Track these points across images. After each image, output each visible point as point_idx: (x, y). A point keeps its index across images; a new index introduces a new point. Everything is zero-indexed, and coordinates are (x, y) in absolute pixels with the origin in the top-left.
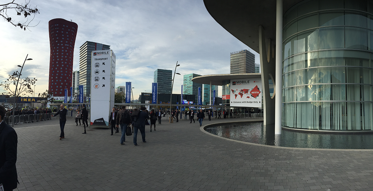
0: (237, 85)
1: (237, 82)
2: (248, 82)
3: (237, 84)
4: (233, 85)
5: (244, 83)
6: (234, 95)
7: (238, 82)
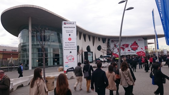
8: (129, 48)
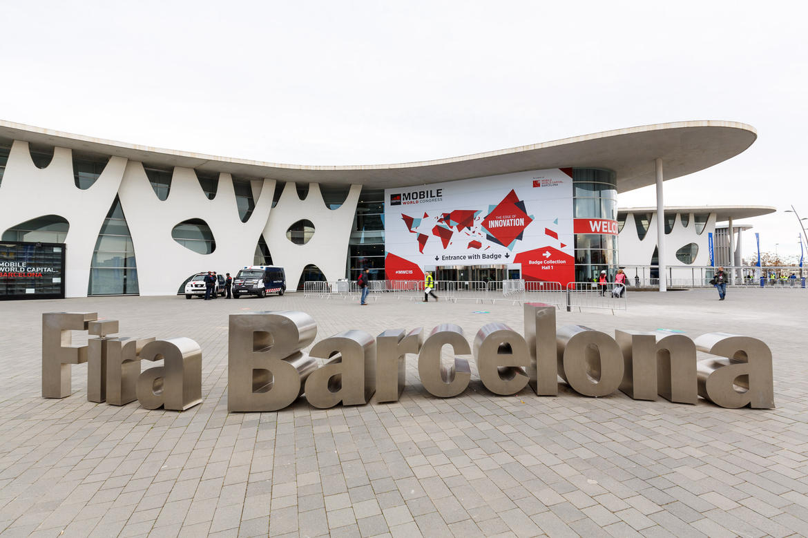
8: (478, 232)
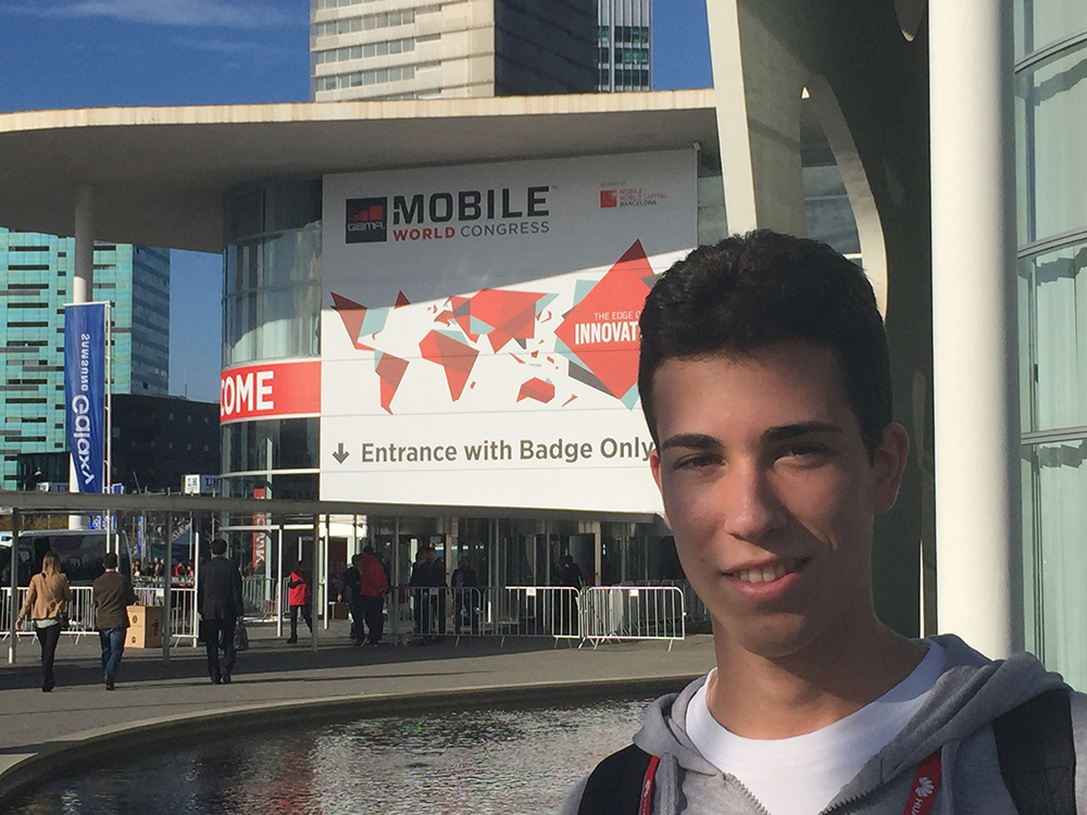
0: (400, 236)
1: (399, 201)
2: (532, 202)
3: (402, 226)
4: (352, 238)
5: (483, 220)
6: (369, 362)
7: (413, 209)
